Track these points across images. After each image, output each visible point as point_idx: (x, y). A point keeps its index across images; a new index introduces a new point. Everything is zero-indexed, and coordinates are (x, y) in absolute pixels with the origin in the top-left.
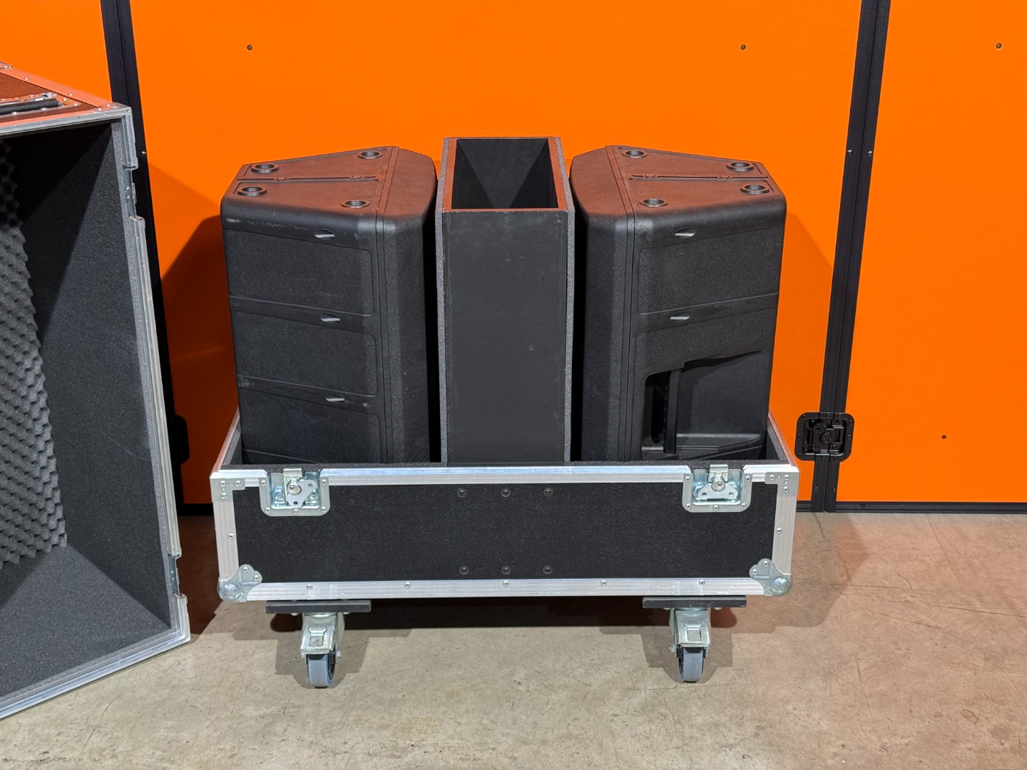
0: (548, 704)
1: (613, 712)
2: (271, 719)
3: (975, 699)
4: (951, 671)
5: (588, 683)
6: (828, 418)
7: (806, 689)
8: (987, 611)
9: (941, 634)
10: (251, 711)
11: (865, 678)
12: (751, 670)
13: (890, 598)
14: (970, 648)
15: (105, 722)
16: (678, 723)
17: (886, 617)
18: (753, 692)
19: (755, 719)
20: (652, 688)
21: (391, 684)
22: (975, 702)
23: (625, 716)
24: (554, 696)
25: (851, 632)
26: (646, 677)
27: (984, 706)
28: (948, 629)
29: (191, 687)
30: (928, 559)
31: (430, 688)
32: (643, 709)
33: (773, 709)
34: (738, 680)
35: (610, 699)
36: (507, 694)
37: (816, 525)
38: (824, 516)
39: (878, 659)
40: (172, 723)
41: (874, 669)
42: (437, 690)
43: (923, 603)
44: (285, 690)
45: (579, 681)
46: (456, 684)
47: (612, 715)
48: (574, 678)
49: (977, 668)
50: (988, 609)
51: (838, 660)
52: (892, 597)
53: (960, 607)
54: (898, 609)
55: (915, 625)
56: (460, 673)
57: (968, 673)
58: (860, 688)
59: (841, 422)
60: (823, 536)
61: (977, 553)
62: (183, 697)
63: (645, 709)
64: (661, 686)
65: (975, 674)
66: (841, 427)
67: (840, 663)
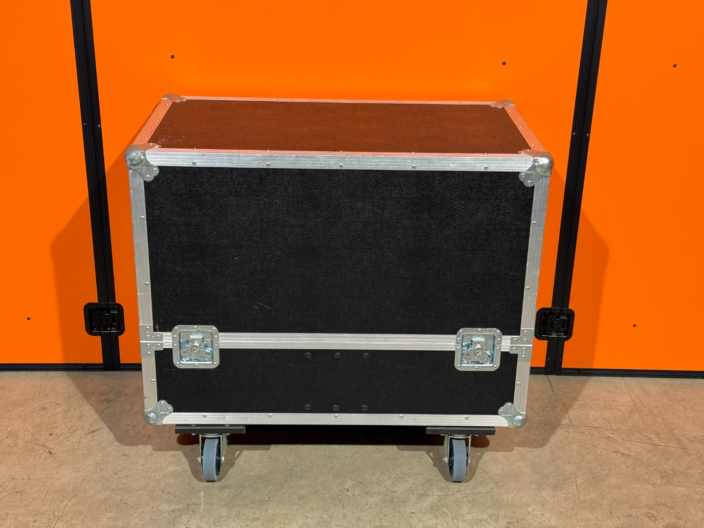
0: (367, 504)
1: (410, 511)
2: (179, 513)
3: (655, 505)
4: (638, 486)
5: (394, 491)
6: (557, 311)
7: (541, 497)
8: (662, 444)
9: (631, 460)
10: (166, 507)
11: (581, 489)
12: (504, 483)
13: (598, 435)
14: (651, 470)
15: (66, 513)
16: (454, 519)
17: (595, 448)
18: (505, 498)
19: (506, 517)
20: (437, 495)
21: (261, 490)
22: (654, 507)
23: (419, 514)
24: (371, 500)
25: (571, 458)
26: (433, 487)
27: (660, 510)
28: (636, 456)
29: (124, 490)
30: (623, 408)
31: (287, 492)
32: (431, 509)
33: (519, 510)
34: (495, 490)
35: (409, 502)
36: (339, 497)
37: (548, 384)
38: (553, 378)
39: (589, 476)
40: (112, 514)
41: (587, 483)
42: (292, 494)
43: (619, 438)
44: (188, 493)
45: (388, 489)
46: (305, 490)
47: (410, 513)
48: (384, 486)
49: (656, 484)
50: (663, 443)
51: (562, 477)
52: (599, 434)
53: (645, 441)
54: (603, 442)
55: (614, 454)
56: (307, 482)
57: (650, 487)
58: (577, 496)
59: (566, 315)
60: (553, 391)
61: (656, 405)
62: (119, 497)
63: (434, 509)
64: (444, 493)
65: (654, 488)
66: (565, 318)
67: (564, 479)
